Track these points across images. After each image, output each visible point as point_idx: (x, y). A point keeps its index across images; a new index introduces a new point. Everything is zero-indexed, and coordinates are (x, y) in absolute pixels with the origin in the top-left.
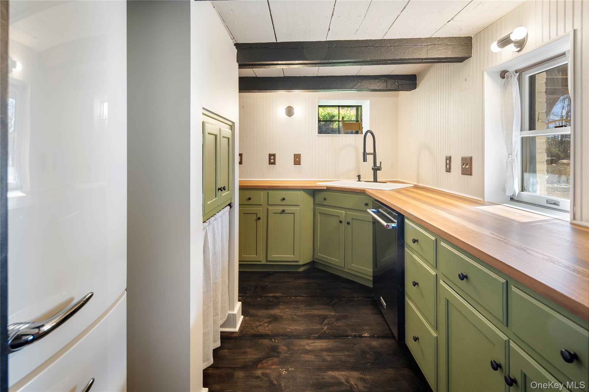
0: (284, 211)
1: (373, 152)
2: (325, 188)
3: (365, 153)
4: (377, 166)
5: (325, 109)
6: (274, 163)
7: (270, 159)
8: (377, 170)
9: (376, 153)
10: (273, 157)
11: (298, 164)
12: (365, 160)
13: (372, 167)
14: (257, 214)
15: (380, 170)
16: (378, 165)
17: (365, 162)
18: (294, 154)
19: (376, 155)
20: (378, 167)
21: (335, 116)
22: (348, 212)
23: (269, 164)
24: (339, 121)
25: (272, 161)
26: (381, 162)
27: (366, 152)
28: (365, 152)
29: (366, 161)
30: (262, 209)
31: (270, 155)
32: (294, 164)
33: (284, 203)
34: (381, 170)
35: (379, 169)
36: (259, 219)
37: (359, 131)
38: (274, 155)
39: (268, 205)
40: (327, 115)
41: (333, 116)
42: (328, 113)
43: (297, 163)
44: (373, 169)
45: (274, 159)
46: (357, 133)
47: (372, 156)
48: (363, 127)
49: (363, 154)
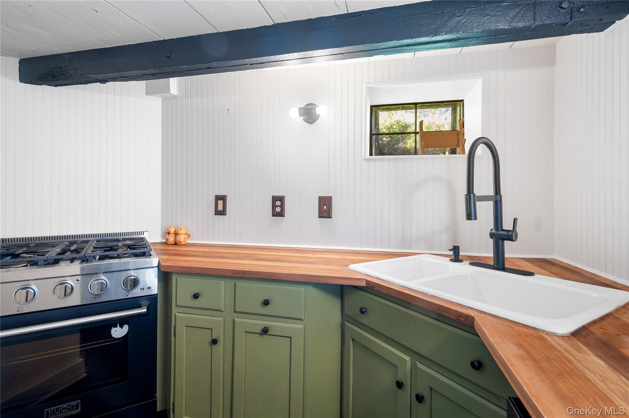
0: (267, 332)
1: (491, 193)
2: (364, 284)
3: (470, 197)
4: (504, 228)
5: (391, 115)
6: (281, 214)
7: (274, 207)
8: (503, 240)
9: (501, 196)
10: (279, 202)
11: (326, 216)
12: (471, 215)
13: (489, 231)
14: (212, 329)
15: (512, 240)
16: (507, 225)
17: (471, 219)
18: (319, 197)
19: (501, 200)
20: (509, 231)
21: (409, 126)
22: (419, 365)
23: (273, 216)
24: (416, 133)
25: (278, 209)
26: (515, 220)
27: (474, 195)
28: (472, 195)
29: (476, 219)
30: (222, 319)
31: (275, 199)
32: (320, 217)
33: (267, 310)
34: (516, 240)
35: (511, 236)
36: (214, 342)
37: (458, 149)
38: (281, 199)
39: (235, 312)
40: (395, 125)
41: (406, 126)
42: (397, 120)
43: (324, 214)
44: (492, 235)
45: (282, 206)
46: (453, 152)
47: (491, 204)
48: (465, 140)
49: (466, 198)
